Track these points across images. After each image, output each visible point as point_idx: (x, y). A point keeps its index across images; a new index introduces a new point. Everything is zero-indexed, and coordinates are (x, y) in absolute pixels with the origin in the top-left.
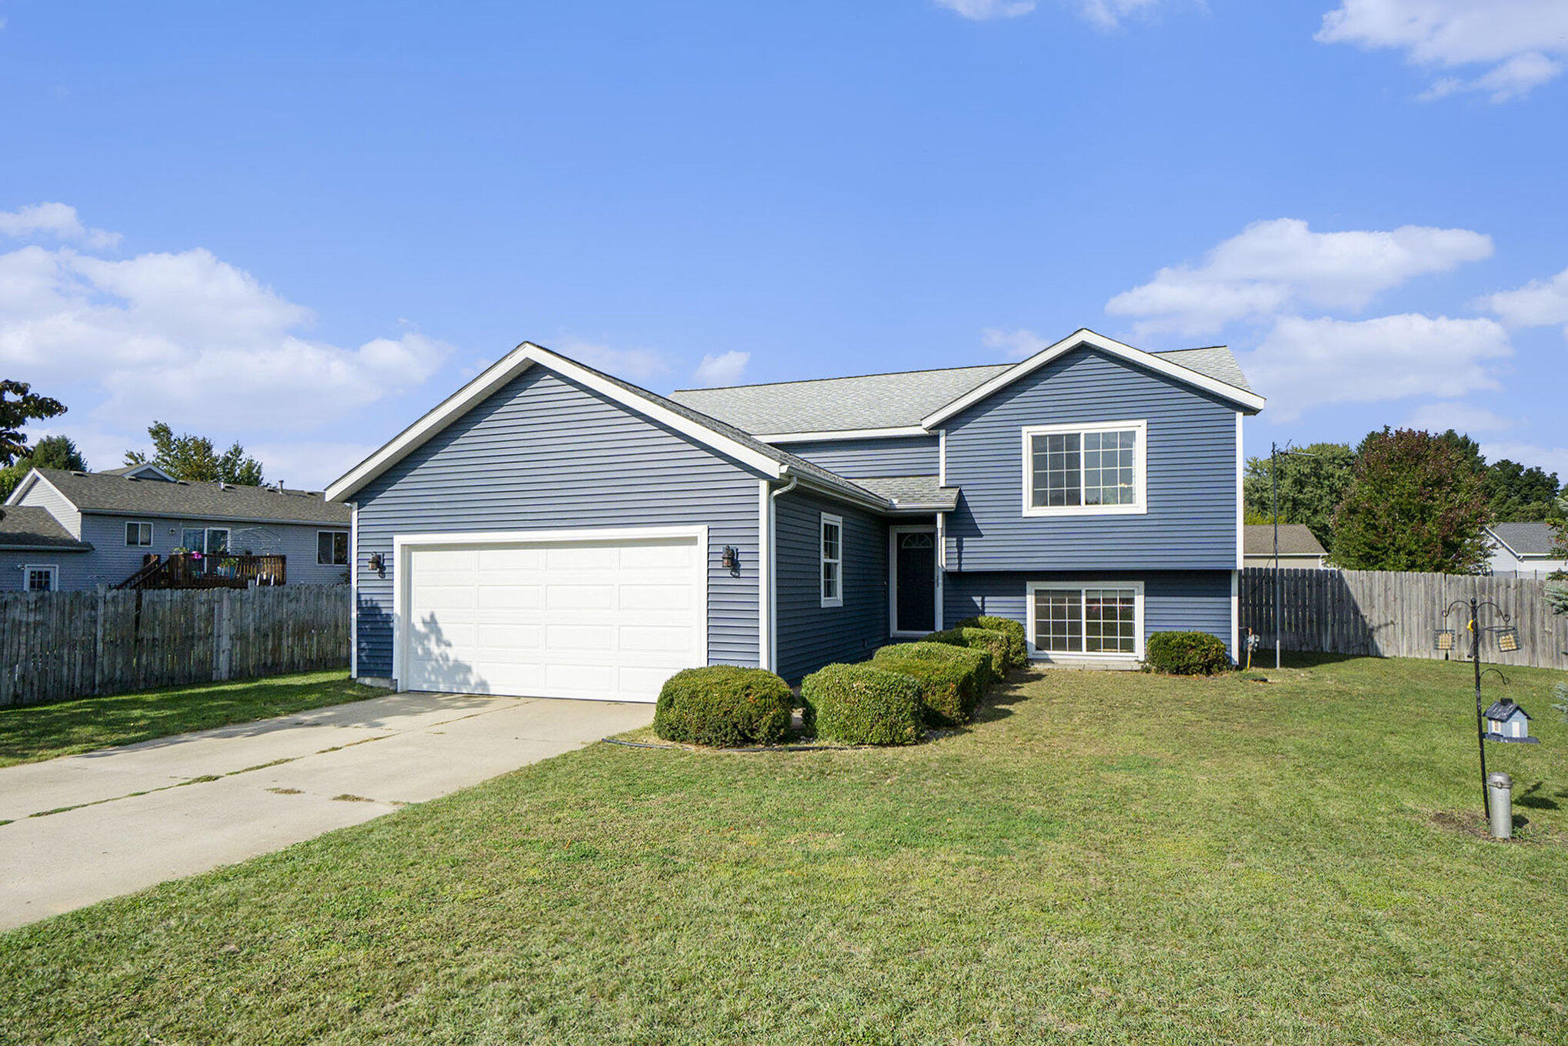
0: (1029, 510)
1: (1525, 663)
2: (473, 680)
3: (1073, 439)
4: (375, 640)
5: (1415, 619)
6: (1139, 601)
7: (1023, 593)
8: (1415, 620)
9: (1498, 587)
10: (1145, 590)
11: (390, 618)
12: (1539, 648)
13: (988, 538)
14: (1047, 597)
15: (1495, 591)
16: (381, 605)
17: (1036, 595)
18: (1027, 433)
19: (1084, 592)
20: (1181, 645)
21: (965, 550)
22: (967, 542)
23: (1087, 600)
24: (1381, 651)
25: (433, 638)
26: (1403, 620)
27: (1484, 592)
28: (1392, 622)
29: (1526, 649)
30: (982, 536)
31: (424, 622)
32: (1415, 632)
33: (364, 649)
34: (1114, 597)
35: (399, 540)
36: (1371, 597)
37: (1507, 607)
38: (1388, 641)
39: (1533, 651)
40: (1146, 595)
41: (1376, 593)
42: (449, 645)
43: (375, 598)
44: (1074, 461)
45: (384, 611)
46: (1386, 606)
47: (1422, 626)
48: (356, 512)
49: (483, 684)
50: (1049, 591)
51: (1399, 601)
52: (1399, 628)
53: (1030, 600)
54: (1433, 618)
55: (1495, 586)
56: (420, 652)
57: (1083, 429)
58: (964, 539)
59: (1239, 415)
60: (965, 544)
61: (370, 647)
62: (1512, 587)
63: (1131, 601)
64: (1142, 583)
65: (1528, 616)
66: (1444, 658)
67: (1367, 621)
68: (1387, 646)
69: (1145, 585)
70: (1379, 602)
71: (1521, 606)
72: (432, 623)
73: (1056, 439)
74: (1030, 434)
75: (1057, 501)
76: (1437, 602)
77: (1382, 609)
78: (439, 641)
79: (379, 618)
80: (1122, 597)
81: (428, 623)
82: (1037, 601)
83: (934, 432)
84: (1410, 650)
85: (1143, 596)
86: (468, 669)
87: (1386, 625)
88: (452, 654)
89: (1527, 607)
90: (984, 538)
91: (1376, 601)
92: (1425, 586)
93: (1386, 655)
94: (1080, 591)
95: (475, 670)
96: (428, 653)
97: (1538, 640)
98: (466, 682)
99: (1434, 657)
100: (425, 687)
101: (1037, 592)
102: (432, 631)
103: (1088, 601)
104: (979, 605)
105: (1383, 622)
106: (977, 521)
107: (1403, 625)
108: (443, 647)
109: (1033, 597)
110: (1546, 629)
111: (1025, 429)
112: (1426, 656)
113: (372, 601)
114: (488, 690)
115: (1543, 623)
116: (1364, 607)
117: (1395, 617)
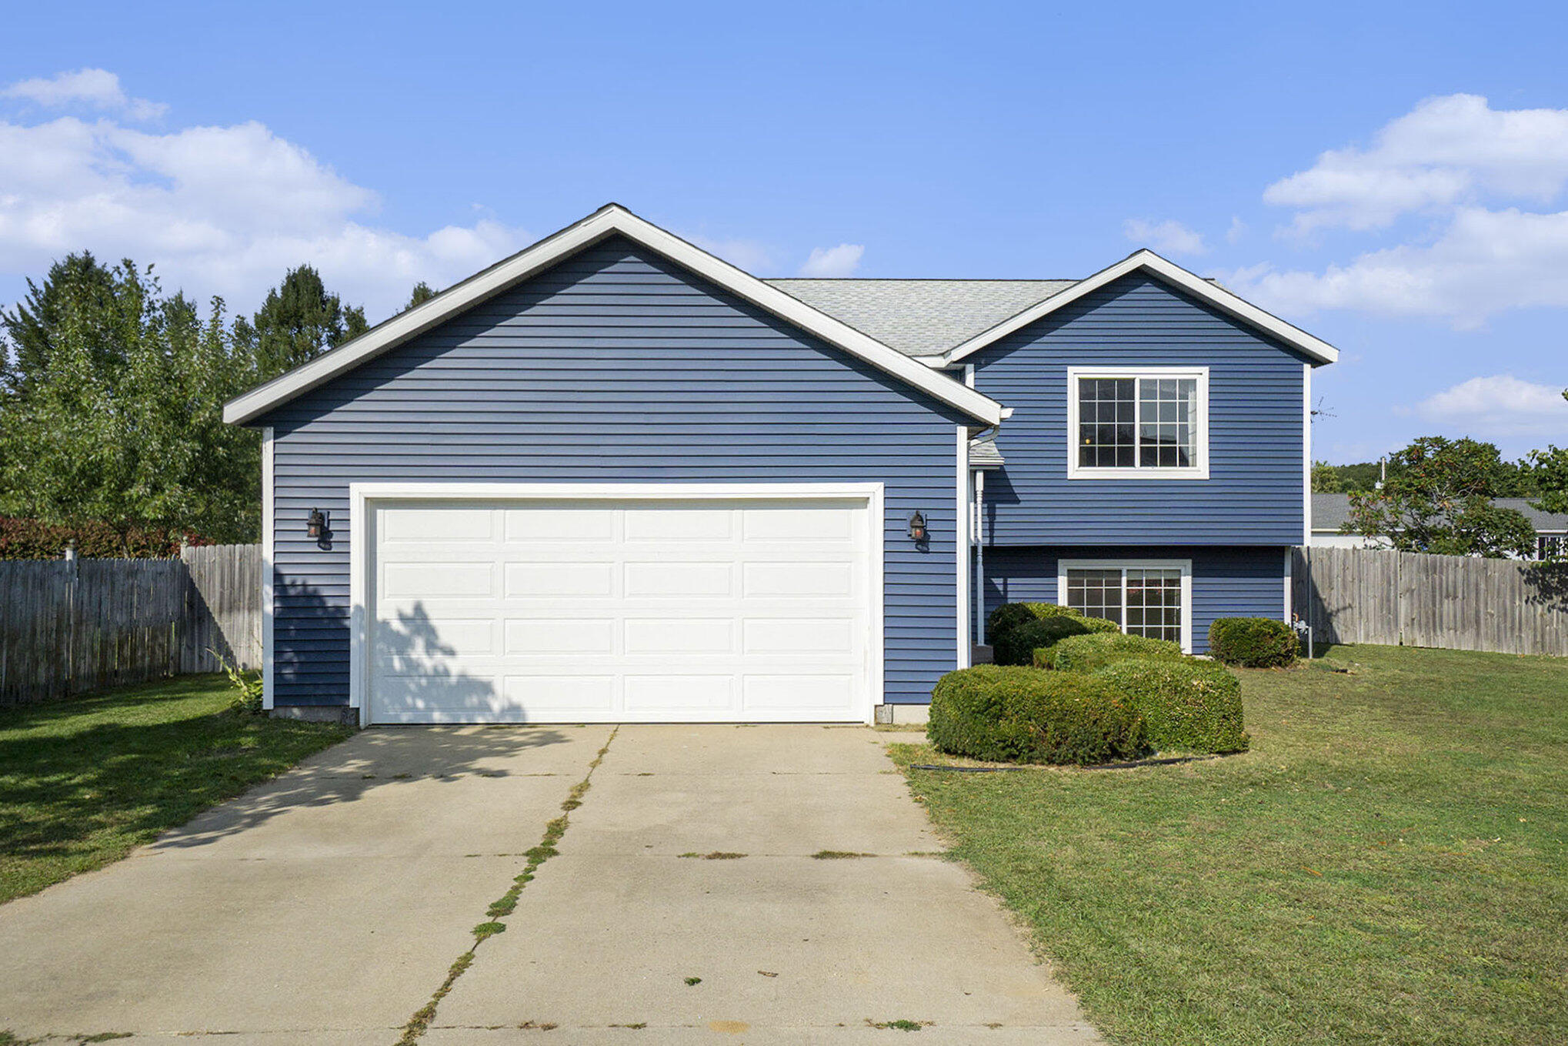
0: (1075, 471)
1: (1471, 648)
2: (496, 705)
3: (1127, 385)
4: (312, 648)
5: (1371, 602)
6: (1186, 583)
7: (1055, 574)
8: (1372, 604)
9: (1448, 565)
10: (1193, 570)
11: (344, 613)
12: (1482, 632)
13: (1028, 505)
14: (1081, 579)
15: (1445, 570)
16: (325, 592)
17: (1068, 576)
18: (1075, 374)
19: (1124, 572)
20: (1259, 634)
21: (998, 519)
22: (1001, 509)
23: (1128, 581)
24: (1340, 639)
25: (420, 643)
26: (1360, 603)
27: (1435, 572)
28: (1350, 606)
29: (1470, 634)
30: (1019, 501)
31: (403, 618)
32: (1371, 617)
33: (290, 663)
34: (1158, 578)
35: (359, 492)
36: (1330, 578)
37: (1455, 588)
38: (1346, 627)
39: (1478, 634)
40: (1194, 576)
41: (1335, 572)
42: (451, 652)
43: (311, 581)
44: (1127, 412)
45: (330, 603)
46: (1345, 587)
47: (1378, 609)
48: (272, 441)
49: (515, 709)
50: (1083, 570)
51: (1356, 581)
52: (1356, 611)
53: (1062, 581)
54: (1389, 600)
55: (1445, 565)
56: (397, 664)
57: (1138, 373)
58: (997, 506)
59: (1307, 367)
60: (998, 512)
61: (303, 658)
62: (1460, 565)
63: (1177, 582)
64: (1189, 563)
65: (1473, 595)
66: (1398, 644)
67: (1326, 605)
68: (1346, 632)
69: (1193, 563)
70: (1337, 582)
71: (1468, 585)
72: (419, 621)
73: (1107, 384)
74: (1077, 376)
75: (1106, 460)
76: (1392, 583)
77: (1341, 591)
78: (431, 646)
79: (320, 613)
80: (1168, 578)
81: (412, 619)
82: (1070, 583)
83: (960, 366)
84: (1367, 636)
85: (1190, 577)
86: (486, 688)
87: (1345, 608)
88: (455, 666)
89: (1472, 587)
90: (1022, 504)
91: (1335, 584)
92: (1382, 565)
93: (1344, 643)
94: (1120, 571)
95: (498, 687)
96: (412, 666)
97: (1482, 622)
98: (486, 708)
99: (1389, 643)
100: (405, 718)
101: (1070, 573)
102: (417, 631)
103: (1129, 583)
104: (1001, 588)
105: (1341, 605)
106: (1013, 483)
107: (1360, 608)
108: (439, 656)
109: (1066, 578)
110: (1489, 610)
111: (1071, 370)
112: (1382, 643)
113: (304, 585)
114: (524, 716)
115: (1487, 604)
116: (1323, 589)
117: (1353, 600)
